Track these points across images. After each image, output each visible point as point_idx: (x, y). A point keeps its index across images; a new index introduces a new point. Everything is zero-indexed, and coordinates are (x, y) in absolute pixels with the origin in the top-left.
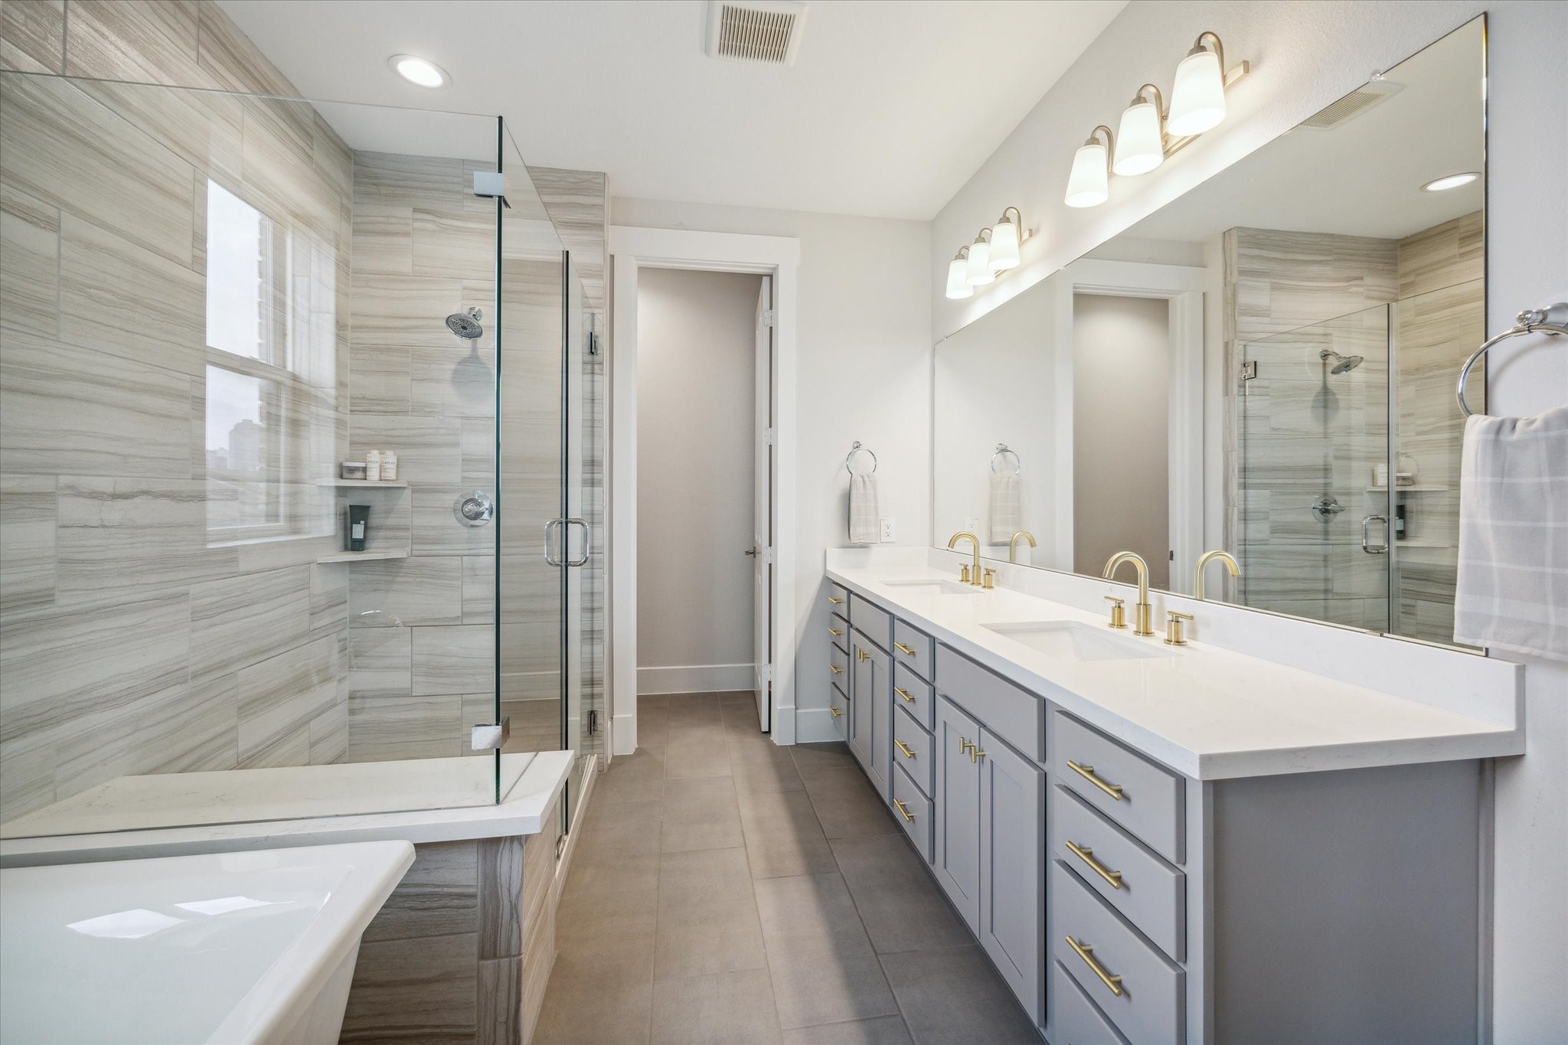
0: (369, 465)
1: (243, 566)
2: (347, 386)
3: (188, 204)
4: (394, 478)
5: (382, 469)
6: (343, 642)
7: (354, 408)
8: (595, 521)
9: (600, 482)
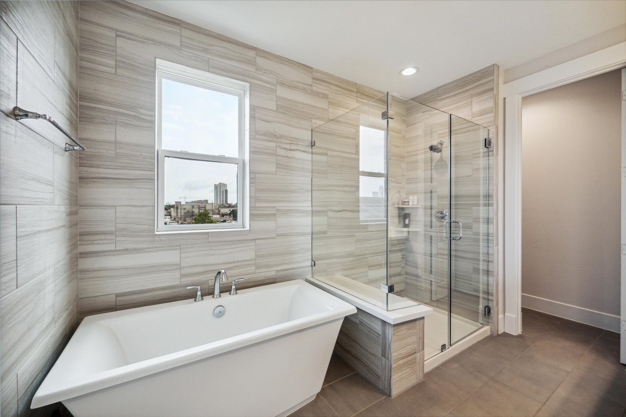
0: (410, 200)
1: (370, 229)
2: (405, 176)
3: (354, 139)
4: (416, 204)
5: (413, 202)
6: (404, 256)
7: (407, 182)
8: (489, 222)
9: (492, 205)
